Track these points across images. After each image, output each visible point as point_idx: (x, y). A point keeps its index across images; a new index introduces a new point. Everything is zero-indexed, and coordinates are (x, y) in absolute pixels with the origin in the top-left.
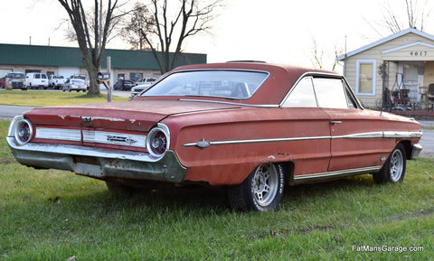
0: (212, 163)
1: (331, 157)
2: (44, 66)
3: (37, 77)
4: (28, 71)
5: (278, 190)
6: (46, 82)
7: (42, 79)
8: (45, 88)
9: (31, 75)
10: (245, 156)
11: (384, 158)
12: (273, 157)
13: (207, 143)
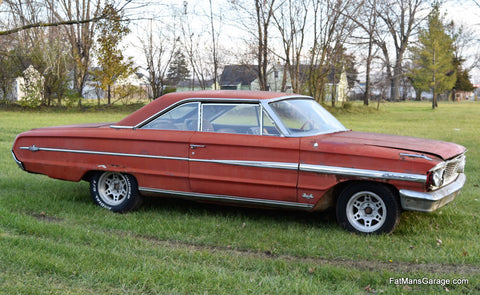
5: (127, 196)
11: (311, 196)
12: (104, 167)
13: (36, 149)
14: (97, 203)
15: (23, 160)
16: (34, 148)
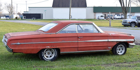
0: (22, 48)
1: (78, 47)
2: (120, 13)
3: (118, 16)
4: (116, 14)
5: (55, 55)
6: (120, 17)
7: (119, 16)
8: (120, 19)
9: (116, 15)
10: (36, 46)
11: (110, 48)
12: (49, 47)
13: (20, 44)
14: (44, 60)
15: (13, 48)
16: (19, 43)
